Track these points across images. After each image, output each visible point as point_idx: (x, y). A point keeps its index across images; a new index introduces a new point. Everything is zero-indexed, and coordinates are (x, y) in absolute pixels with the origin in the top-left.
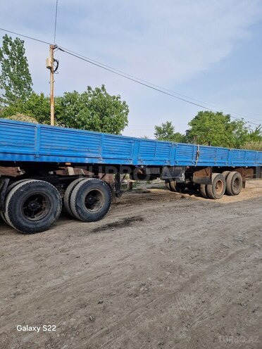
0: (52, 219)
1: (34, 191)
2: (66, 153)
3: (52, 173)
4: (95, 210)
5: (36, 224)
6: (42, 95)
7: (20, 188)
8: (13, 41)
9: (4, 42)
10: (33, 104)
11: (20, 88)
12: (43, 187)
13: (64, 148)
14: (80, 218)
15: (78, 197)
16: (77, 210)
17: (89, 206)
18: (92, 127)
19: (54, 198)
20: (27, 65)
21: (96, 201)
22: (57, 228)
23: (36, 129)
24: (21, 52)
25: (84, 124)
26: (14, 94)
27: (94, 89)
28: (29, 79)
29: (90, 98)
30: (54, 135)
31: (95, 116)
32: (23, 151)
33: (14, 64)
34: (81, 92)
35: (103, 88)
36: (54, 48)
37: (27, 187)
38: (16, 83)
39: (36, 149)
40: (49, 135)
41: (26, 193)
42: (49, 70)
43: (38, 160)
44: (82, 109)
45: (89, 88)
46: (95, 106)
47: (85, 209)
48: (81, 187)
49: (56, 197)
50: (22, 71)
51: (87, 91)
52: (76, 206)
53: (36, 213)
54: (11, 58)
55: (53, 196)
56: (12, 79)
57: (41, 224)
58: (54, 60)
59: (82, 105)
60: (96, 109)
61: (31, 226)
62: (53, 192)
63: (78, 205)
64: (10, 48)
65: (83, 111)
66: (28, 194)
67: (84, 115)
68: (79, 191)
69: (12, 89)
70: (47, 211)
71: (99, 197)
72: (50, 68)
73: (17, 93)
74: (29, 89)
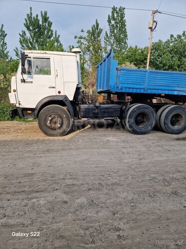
0: (150, 128)
1: (141, 110)
2: (162, 88)
3: (149, 101)
4: (176, 127)
5: (140, 130)
6: (136, 47)
7: (135, 108)
8: (118, 10)
9: (112, 12)
10: (130, 54)
11: (120, 44)
12: (147, 108)
13: (162, 85)
14: (166, 131)
15: (166, 117)
16: (165, 125)
17: (173, 123)
18: (171, 67)
19: (152, 116)
20: (125, 25)
21: (178, 121)
22: (151, 134)
23: (147, 73)
24: (122, 16)
25: (164, 65)
26: (115, 48)
27: (175, 36)
28: (126, 36)
29: (171, 44)
30: (157, 76)
31: (174, 59)
32: (138, 86)
33: (117, 26)
34: (164, 41)
35: (184, 34)
36: (155, 12)
37: (138, 108)
38: (117, 41)
39: (146, 86)
40: (154, 76)
41: (138, 111)
42: (150, 30)
43: (145, 92)
44: (164, 54)
45: (172, 36)
46: (176, 50)
47: (170, 125)
48: (169, 111)
49: (153, 116)
50: (122, 30)
51: (170, 39)
52: (165, 123)
53: (140, 123)
54: (116, 23)
55: (152, 115)
56: (115, 38)
57: (143, 130)
58: (154, 21)
59: (165, 51)
60: (176, 53)
61: (138, 130)
62: (152, 112)
63: (166, 122)
64: (116, 15)
65: (165, 55)
66: (138, 112)
67: (167, 58)
68: (167, 113)
69: (115, 45)
70: (147, 123)
71: (180, 119)
72: (151, 28)
73: (117, 47)
74: (125, 43)
